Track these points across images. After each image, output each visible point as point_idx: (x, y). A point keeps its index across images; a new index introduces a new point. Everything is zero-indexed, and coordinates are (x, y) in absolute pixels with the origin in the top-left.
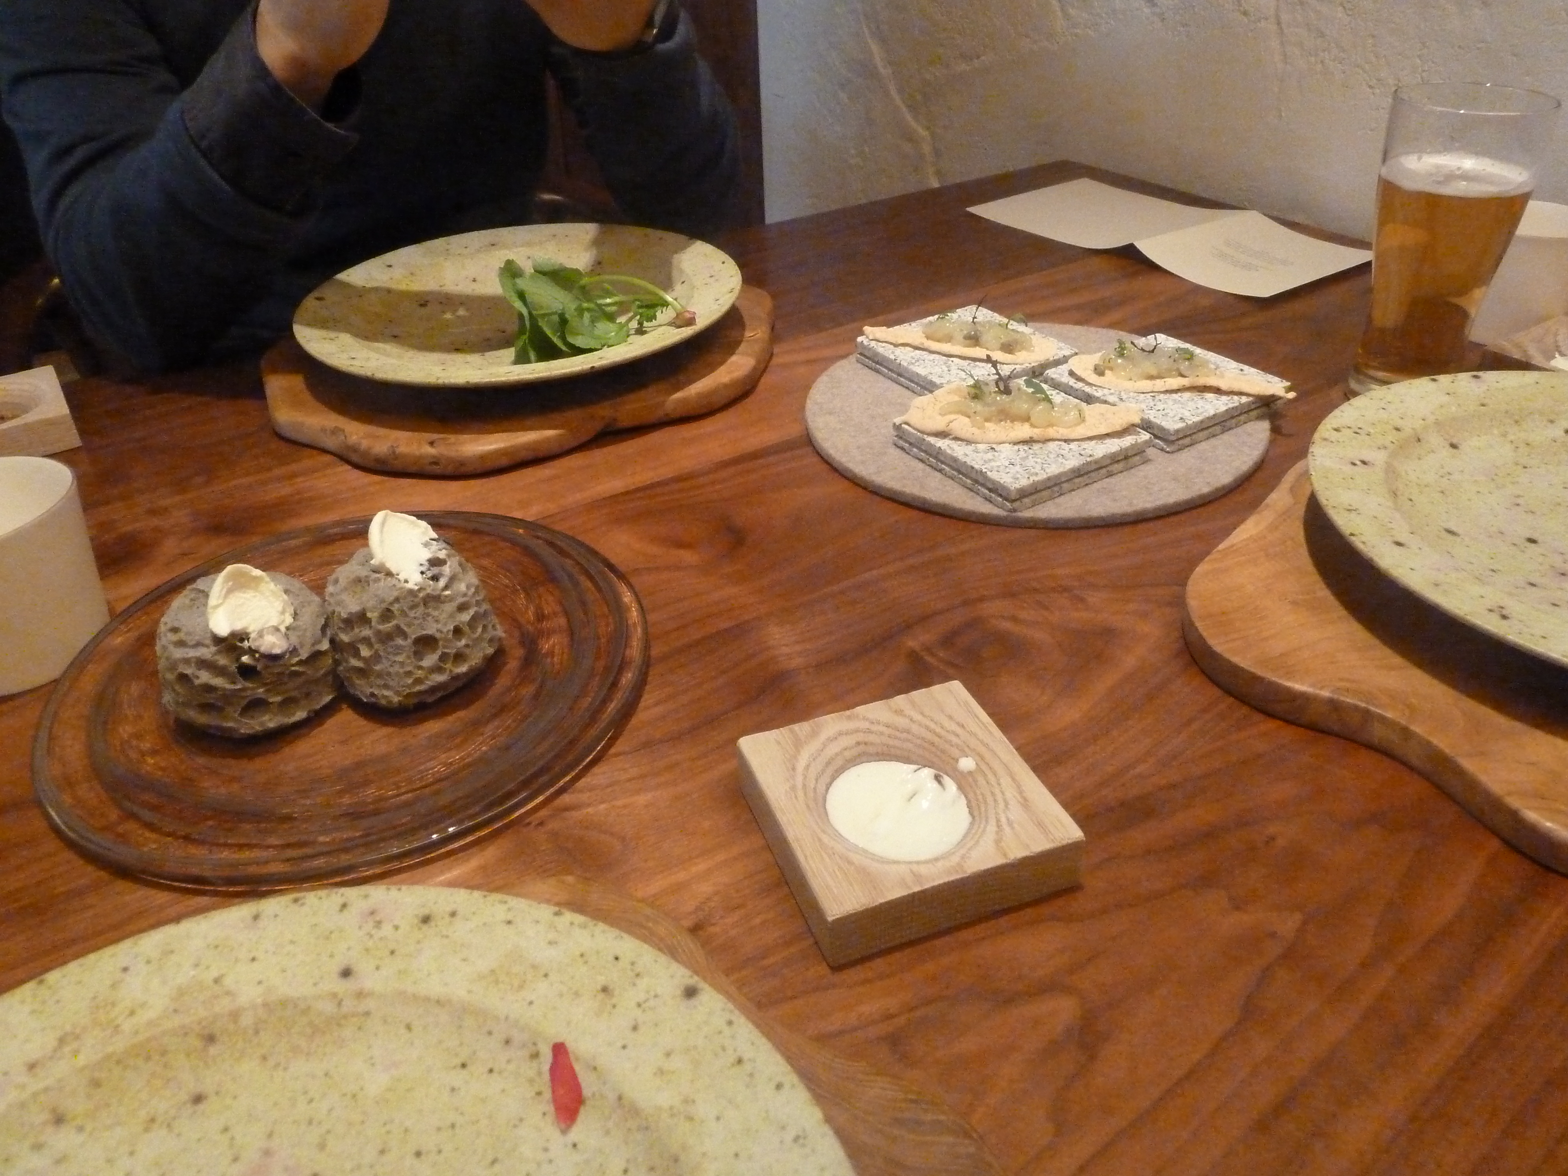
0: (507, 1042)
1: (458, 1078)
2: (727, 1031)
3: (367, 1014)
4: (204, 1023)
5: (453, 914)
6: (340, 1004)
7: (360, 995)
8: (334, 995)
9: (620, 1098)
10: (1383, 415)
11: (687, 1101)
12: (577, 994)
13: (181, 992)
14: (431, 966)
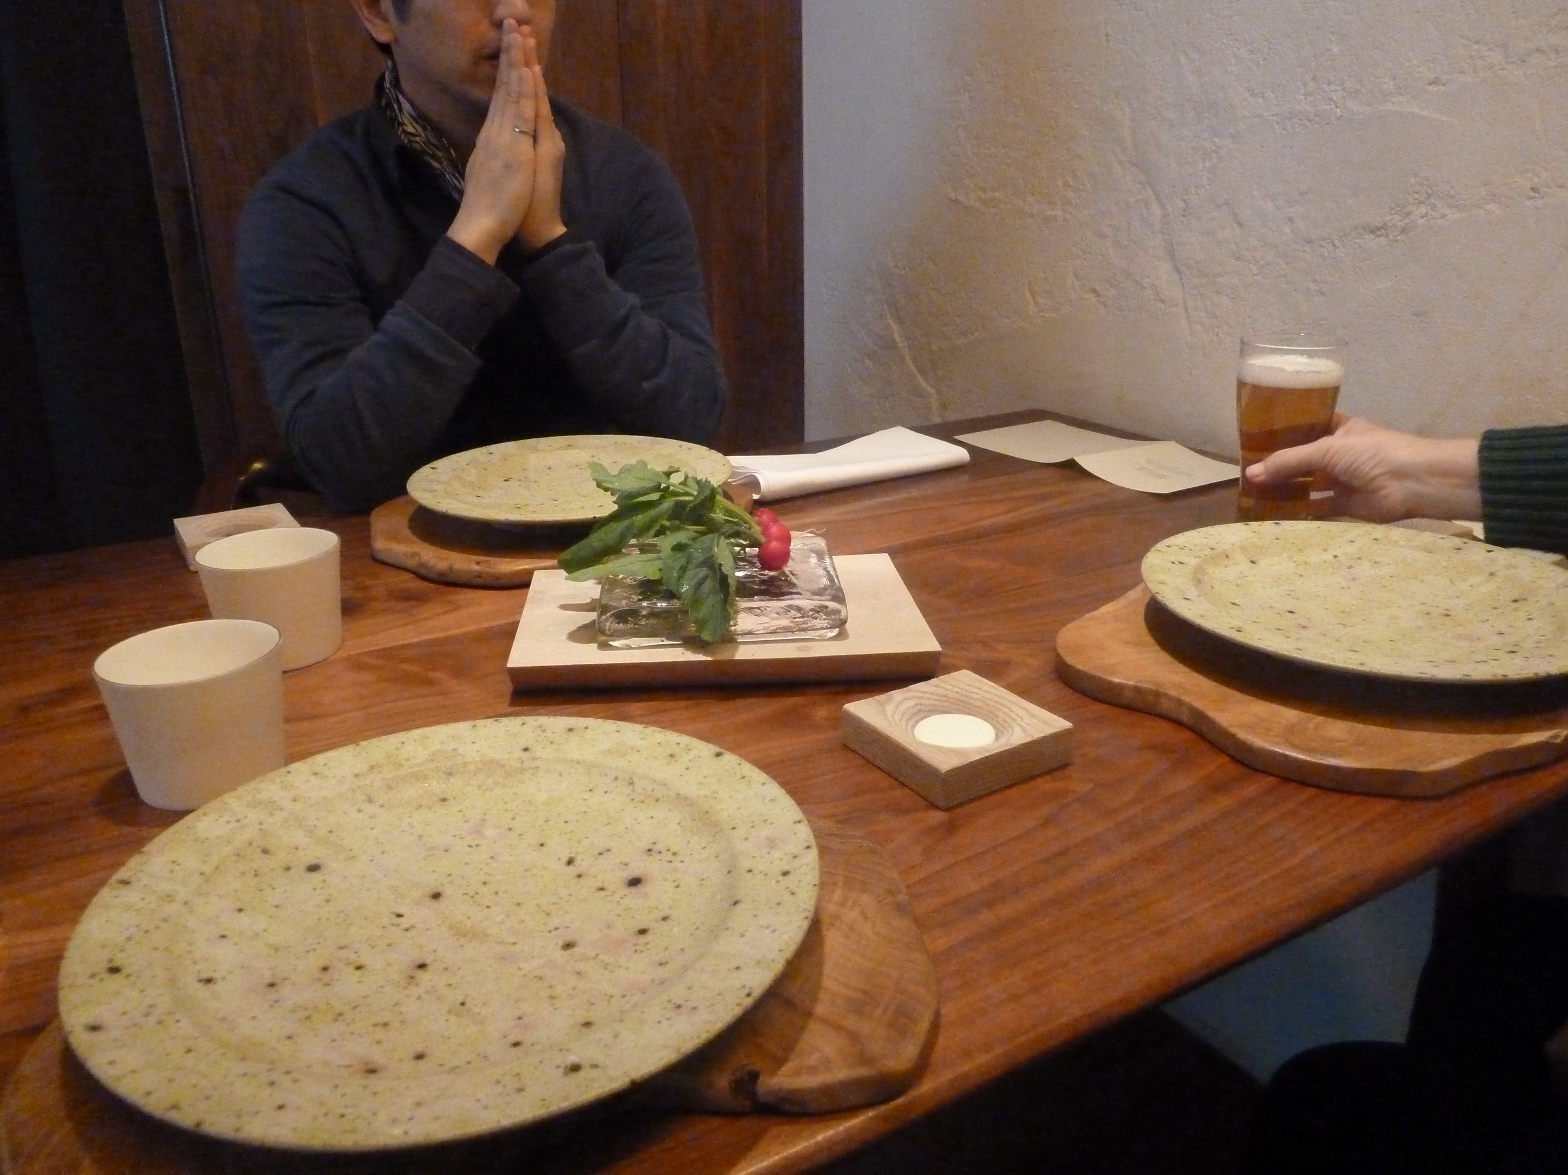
0: (616, 779)
1: (587, 795)
2: (738, 767)
3: (537, 768)
4: (448, 767)
5: (586, 728)
6: (522, 763)
7: (534, 759)
8: (519, 758)
9: (678, 795)
10: (1205, 541)
11: (714, 792)
12: (656, 758)
13: (434, 754)
14: (574, 748)
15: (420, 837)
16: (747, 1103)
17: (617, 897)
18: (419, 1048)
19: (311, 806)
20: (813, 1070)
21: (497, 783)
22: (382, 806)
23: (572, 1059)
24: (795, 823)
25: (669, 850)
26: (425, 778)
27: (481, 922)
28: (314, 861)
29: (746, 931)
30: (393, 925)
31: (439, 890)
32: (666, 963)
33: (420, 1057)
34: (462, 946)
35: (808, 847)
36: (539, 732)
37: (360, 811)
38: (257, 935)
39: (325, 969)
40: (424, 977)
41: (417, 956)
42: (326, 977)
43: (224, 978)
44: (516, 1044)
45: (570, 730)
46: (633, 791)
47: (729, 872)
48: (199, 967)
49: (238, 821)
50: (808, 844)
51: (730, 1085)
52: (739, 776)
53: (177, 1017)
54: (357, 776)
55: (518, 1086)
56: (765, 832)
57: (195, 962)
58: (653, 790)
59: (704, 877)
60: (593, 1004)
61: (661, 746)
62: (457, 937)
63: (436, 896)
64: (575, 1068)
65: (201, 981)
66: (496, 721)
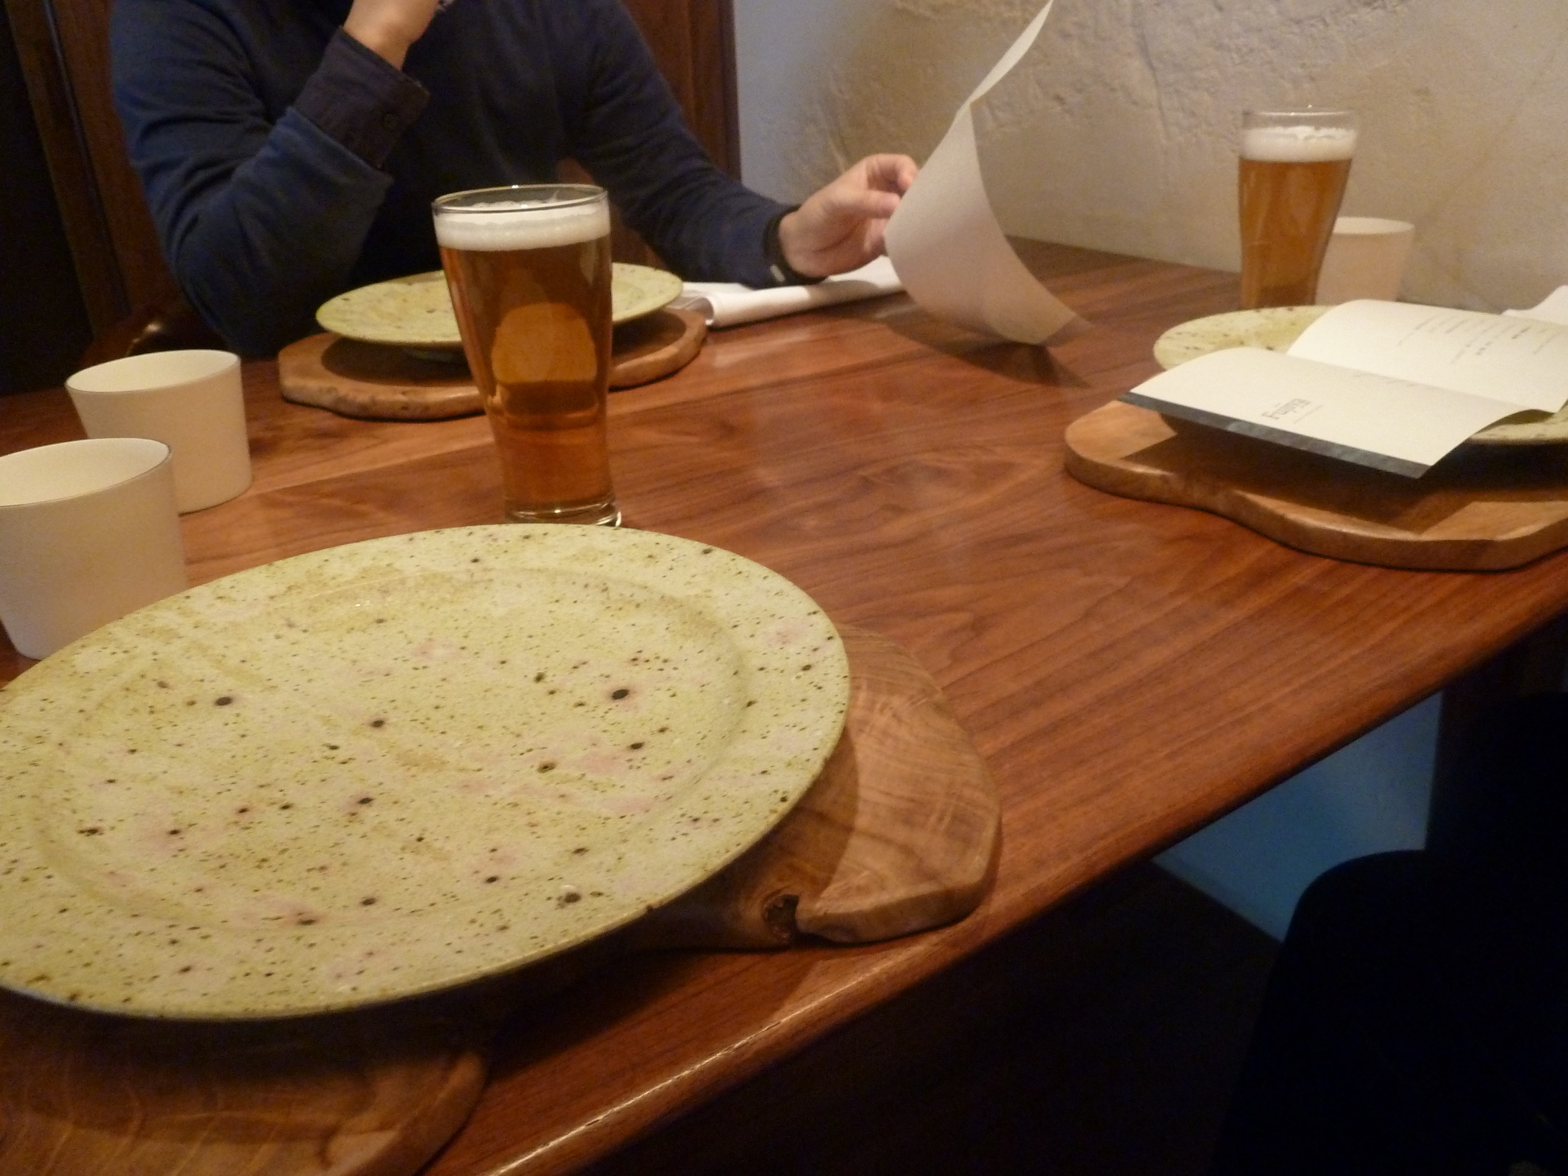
0: (586, 586)
1: (554, 607)
3: (491, 580)
4: (383, 584)
6: (472, 575)
7: (486, 570)
8: (468, 571)
9: (663, 597)
11: (706, 591)
12: (632, 560)
13: (365, 570)
14: (532, 556)
15: (354, 662)
16: (785, 936)
17: (600, 712)
18: (368, 893)
19: (216, 632)
20: (862, 890)
21: (443, 600)
22: (305, 631)
23: (567, 887)
24: (809, 614)
25: (657, 658)
26: (356, 597)
27: (436, 749)
28: (225, 694)
29: (768, 732)
30: (327, 758)
31: (382, 716)
32: (671, 777)
33: (368, 902)
34: (413, 776)
35: (830, 638)
36: (489, 541)
37: (278, 637)
38: (154, 778)
39: (243, 811)
40: (367, 812)
41: (359, 790)
42: (245, 818)
43: (113, 828)
44: (492, 880)
45: (527, 537)
46: (608, 598)
47: (735, 673)
48: (78, 817)
49: (126, 652)
50: (829, 635)
51: (763, 916)
52: (734, 572)
53: (48, 872)
54: (272, 598)
55: (501, 923)
56: (773, 627)
57: (74, 812)
58: (632, 596)
59: (704, 683)
60: (584, 829)
61: (637, 547)
62: (407, 767)
63: (378, 724)
64: (572, 898)
65: (82, 832)
66: (437, 532)
